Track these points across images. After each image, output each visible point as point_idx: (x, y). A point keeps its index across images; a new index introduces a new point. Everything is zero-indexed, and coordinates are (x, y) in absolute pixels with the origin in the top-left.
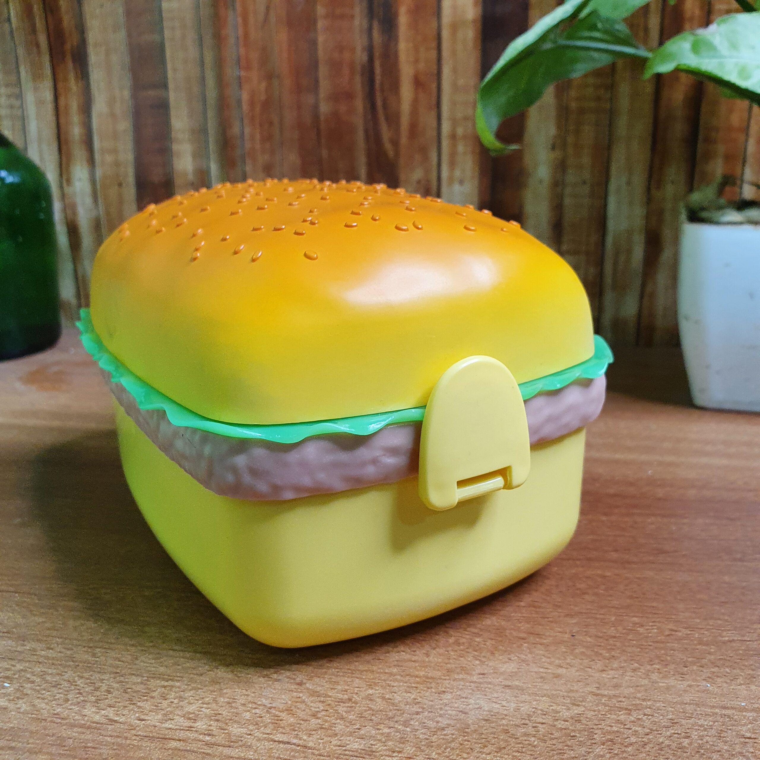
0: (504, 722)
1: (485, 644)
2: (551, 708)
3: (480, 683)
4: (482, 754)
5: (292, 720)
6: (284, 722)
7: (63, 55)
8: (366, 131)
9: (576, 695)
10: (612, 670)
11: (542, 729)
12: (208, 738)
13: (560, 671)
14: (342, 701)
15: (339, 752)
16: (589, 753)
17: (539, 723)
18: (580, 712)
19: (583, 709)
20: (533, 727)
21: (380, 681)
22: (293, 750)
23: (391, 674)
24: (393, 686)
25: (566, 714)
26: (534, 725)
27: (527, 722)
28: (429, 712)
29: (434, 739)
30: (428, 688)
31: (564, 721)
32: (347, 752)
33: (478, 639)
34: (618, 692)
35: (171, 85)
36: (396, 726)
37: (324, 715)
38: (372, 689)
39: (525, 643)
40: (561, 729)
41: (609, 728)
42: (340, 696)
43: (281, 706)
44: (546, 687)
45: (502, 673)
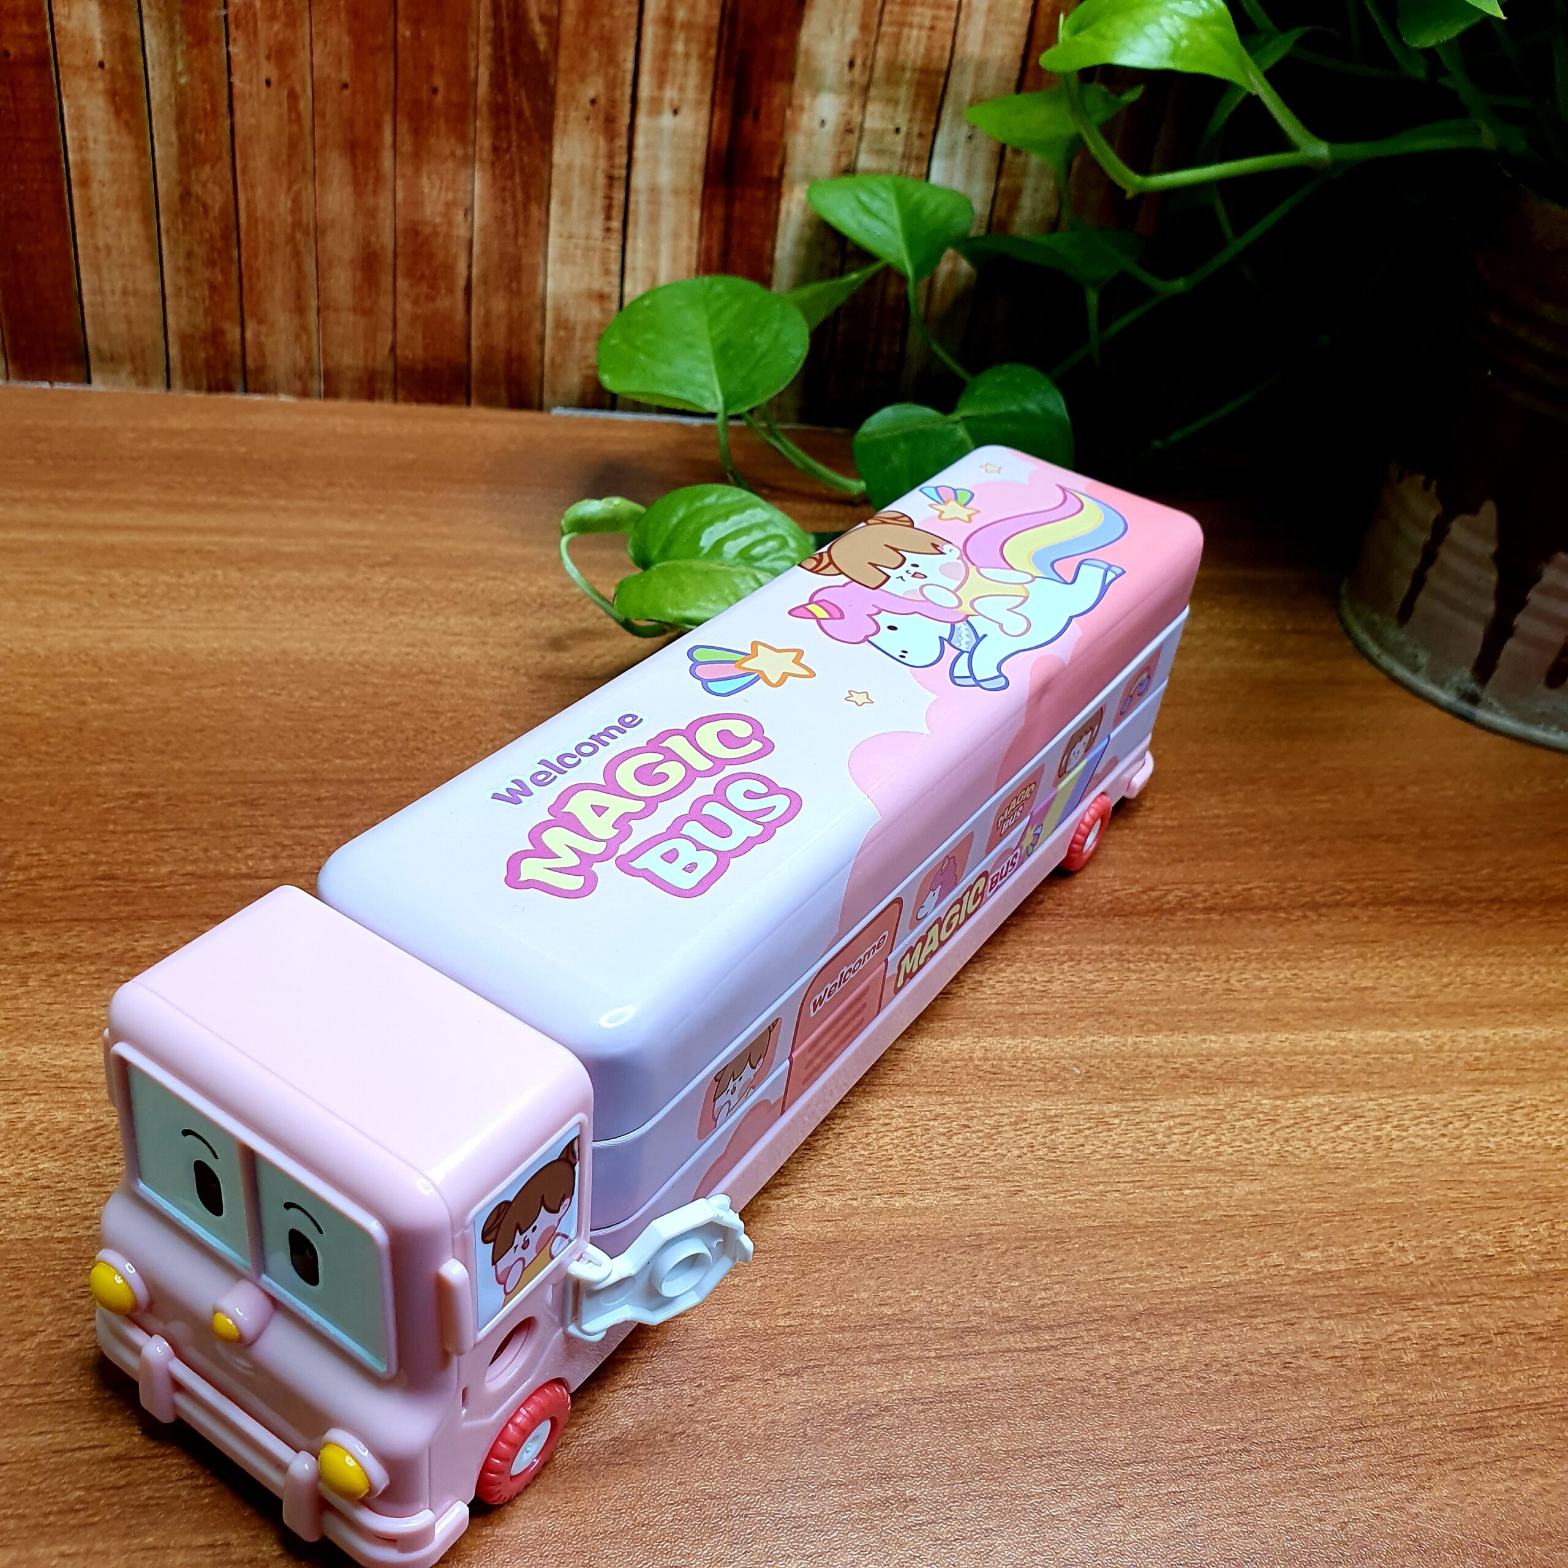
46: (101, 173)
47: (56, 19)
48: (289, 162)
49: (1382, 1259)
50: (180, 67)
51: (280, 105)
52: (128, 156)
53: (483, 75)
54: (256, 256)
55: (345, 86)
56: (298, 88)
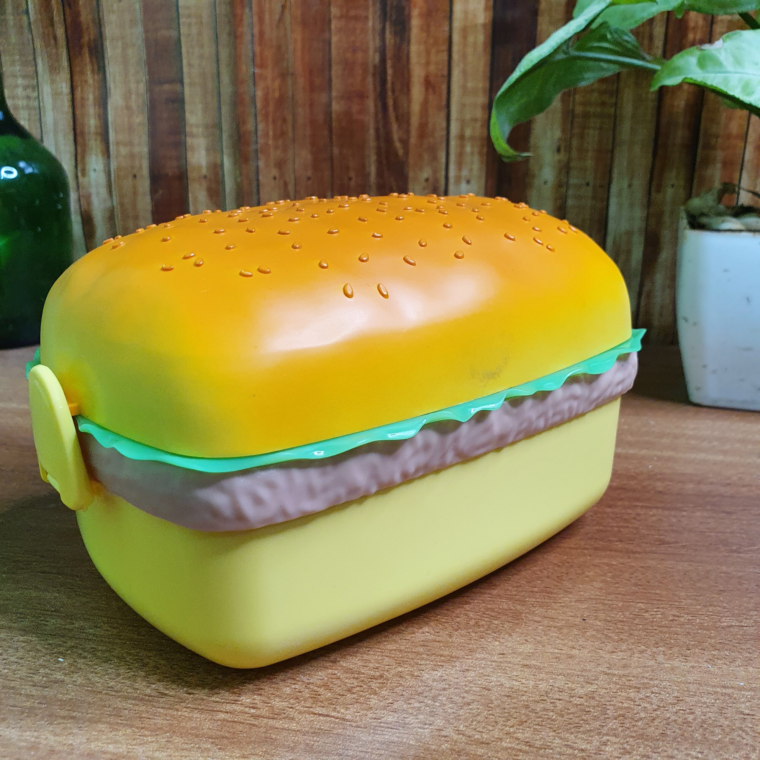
0: (524, 697)
1: (503, 627)
2: (567, 685)
3: (501, 662)
4: (506, 727)
5: (329, 694)
6: (322, 696)
7: (81, 47)
8: (377, 130)
9: (589, 674)
10: (621, 651)
11: (560, 705)
12: (253, 711)
13: (575, 652)
14: (373, 678)
15: (375, 724)
16: (603, 726)
17: (556, 699)
18: (593, 690)
19: (596, 687)
20: (551, 703)
21: (407, 660)
22: (332, 722)
23: (418, 653)
24: (420, 665)
25: (581, 692)
26: (552, 701)
27: (545, 698)
28: (456, 688)
29: (461, 712)
30: (453, 667)
31: (579, 697)
32: (382, 724)
33: (496, 622)
34: (627, 672)
35: (186, 80)
36: (426, 701)
37: (359, 691)
38: (401, 667)
39: (540, 626)
40: (577, 705)
41: (620, 704)
42: (372, 673)
43: (319, 682)
44: (561, 666)
45: (520, 654)
47: (188, 159)
50: (238, 174)
51: (280, 188)
53: (373, 170)
55: (309, 179)
56: (288, 180)
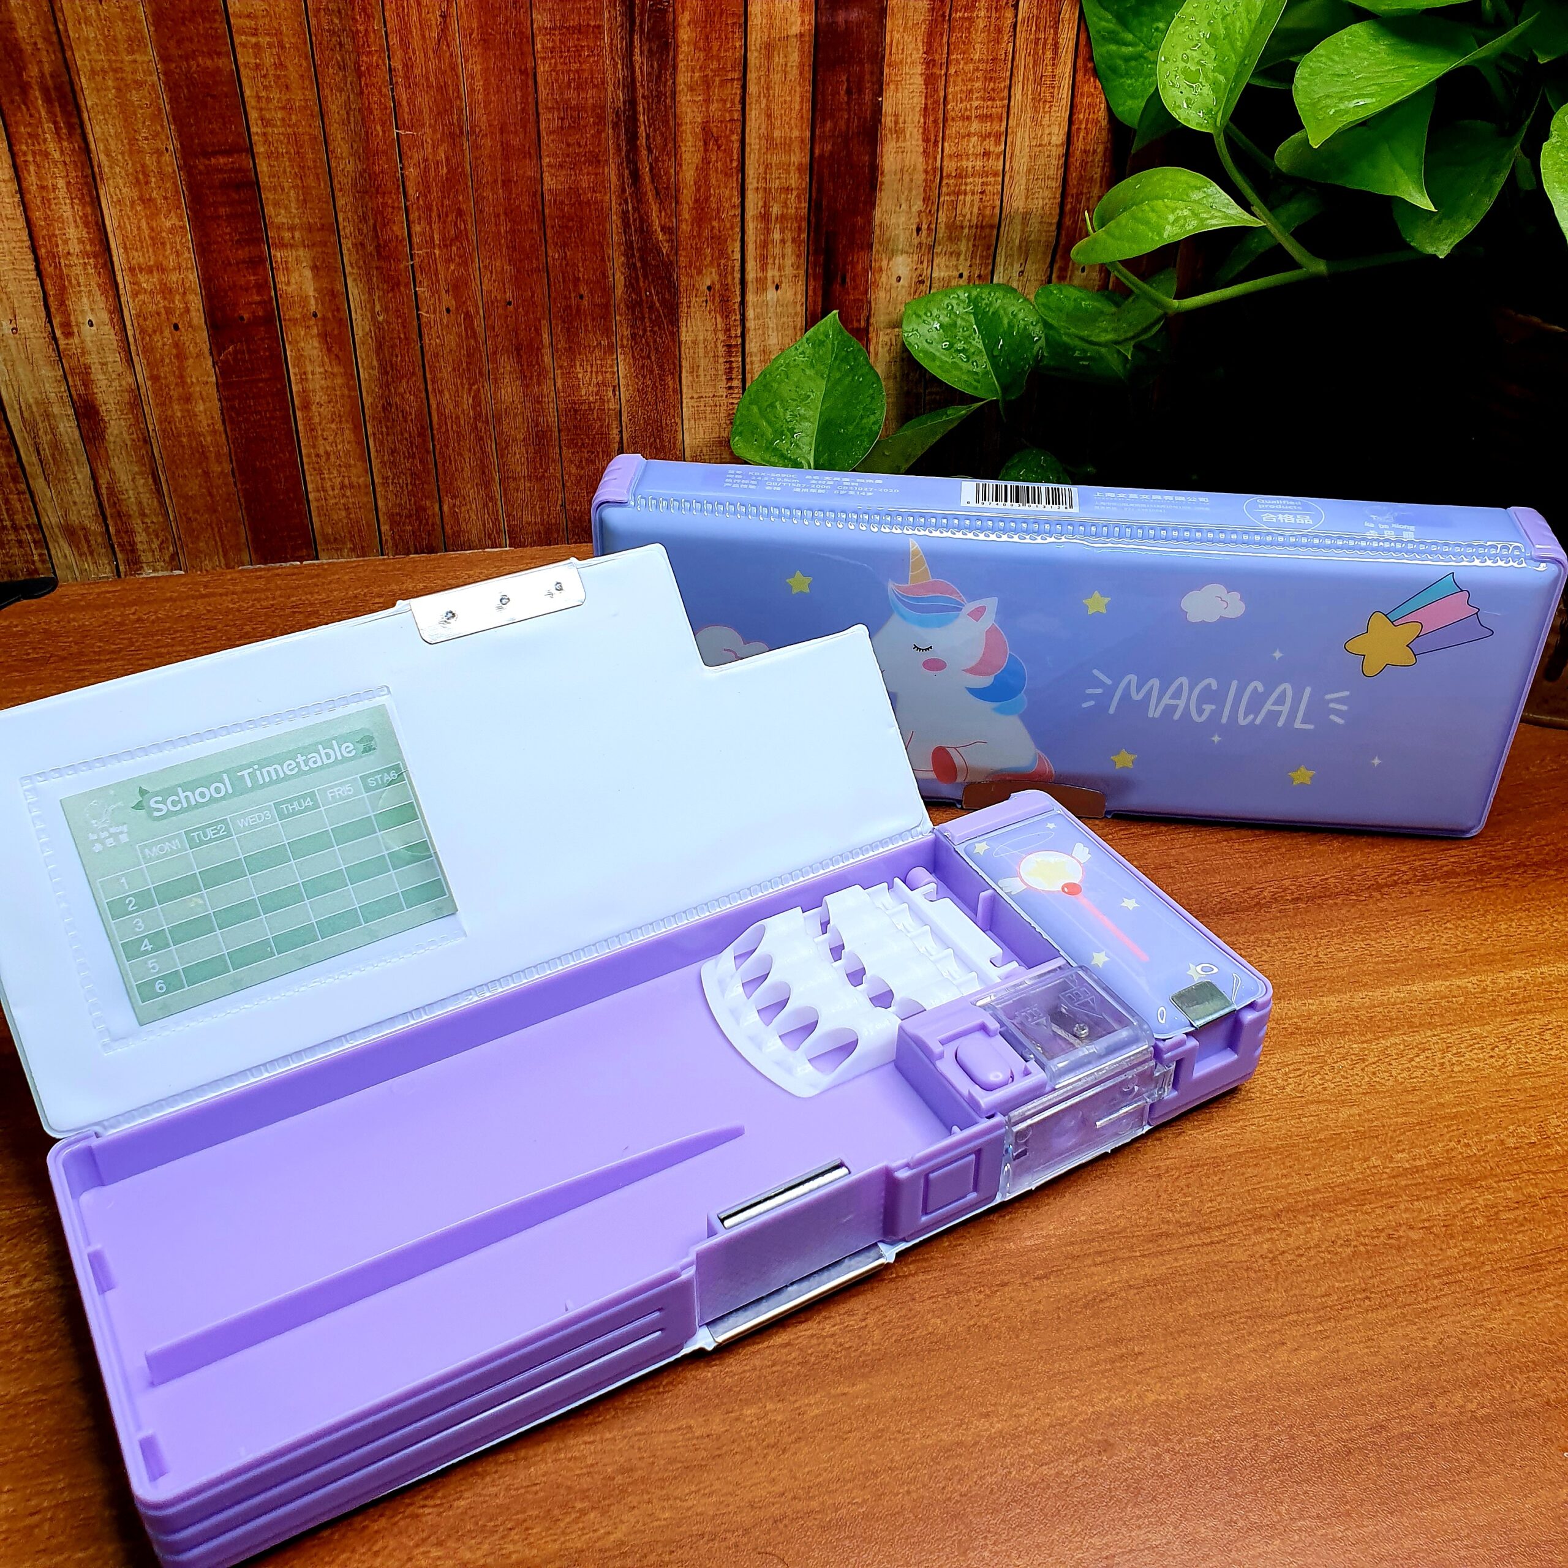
8: (624, 214)
35: (260, 149)
46: (319, 397)
47: (279, 286)
48: (469, 369)
49: (1453, 1154)
50: (378, 308)
51: (459, 325)
52: (339, 381)
53: (619, 279)
54: (447, 447)
55: (510, 303)
56: (472, 310)
